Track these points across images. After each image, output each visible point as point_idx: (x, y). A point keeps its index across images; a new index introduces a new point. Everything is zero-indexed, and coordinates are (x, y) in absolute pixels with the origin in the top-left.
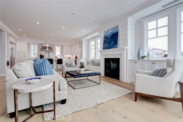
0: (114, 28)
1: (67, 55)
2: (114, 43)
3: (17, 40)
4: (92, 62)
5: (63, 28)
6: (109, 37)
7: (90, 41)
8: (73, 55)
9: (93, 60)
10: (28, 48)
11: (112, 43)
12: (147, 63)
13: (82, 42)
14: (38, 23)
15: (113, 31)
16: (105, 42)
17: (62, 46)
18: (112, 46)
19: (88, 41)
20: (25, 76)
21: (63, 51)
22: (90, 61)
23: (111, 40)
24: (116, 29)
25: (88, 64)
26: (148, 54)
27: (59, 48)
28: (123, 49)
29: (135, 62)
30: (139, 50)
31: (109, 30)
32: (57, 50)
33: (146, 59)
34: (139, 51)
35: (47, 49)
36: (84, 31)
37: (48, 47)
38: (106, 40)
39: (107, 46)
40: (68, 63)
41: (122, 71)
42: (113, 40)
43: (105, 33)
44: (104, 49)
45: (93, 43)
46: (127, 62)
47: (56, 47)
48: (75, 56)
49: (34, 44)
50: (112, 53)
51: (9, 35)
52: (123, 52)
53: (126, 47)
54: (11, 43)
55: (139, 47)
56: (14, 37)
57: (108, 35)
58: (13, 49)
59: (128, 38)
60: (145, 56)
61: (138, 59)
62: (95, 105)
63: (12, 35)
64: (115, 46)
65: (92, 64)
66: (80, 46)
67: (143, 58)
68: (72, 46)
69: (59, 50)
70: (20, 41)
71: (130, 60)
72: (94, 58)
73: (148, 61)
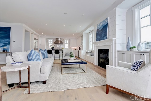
0: (104, 21)
1: (73, 46)
2: (104, 34)
3: (39, 37)
4: (90, 52)
5: (64, 25)
6: (101, 29)
7: (89, 34)
8: (78, 47)
9: (91, 51)
10: (46, 42)
11: (103, 35)
12: (135, 54)
13: (82, 36)
14: (46, 24)
15: (104, 23)
16: (97, 34)
17: (70, 40)
18: (102, 38)
19: (88, 34)
20: (18, 61)
21: (70, 44)
22: (88, 51)
23: (101, 33)
24: (106, 21)
25: (87, 55)
26: (139, 45)
27: (67, 41)
28: (111, 40)
29: (123, 53)
30: (129, 40)
31: (101, 23)
32: (65, 43)
33: (135, 50)
34: (128, 42)
35: (59, 42)
36: (81, 26)
37: (60, 41)
38: (98, 33)
39: (99, 38)
40: (67, 53)
41: (111, 62)
42: (104, 32)
43: (98, 26)
44: (97, 40)
45: (91, 36)
46: (115, 53)
47: (66, 41)
48: (79, 47)
49: (50, 39)
50: (103, 45)
51: (33, 34)
52: (111, 43)
53: (113, 38)
54: (35, 39)
55: (129, 38)
56: (37, 35)
57: (99, 27)
58: (36, 43)
59: (116, 29)
60: (135, 47)
61: (127, 50)
62: (65, 90)
63: (35, 34)
64: (105, 37)
65: (90, 55)
66: (81, 39)
67: (131, 49)
68: (77, 39)
69: (67, 43)
70: (41, 37)
71: (118, 51)
72: (92, 49)
73: (138, 52)
